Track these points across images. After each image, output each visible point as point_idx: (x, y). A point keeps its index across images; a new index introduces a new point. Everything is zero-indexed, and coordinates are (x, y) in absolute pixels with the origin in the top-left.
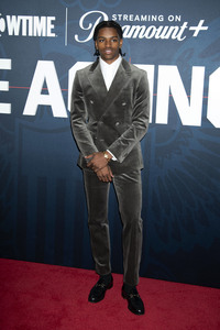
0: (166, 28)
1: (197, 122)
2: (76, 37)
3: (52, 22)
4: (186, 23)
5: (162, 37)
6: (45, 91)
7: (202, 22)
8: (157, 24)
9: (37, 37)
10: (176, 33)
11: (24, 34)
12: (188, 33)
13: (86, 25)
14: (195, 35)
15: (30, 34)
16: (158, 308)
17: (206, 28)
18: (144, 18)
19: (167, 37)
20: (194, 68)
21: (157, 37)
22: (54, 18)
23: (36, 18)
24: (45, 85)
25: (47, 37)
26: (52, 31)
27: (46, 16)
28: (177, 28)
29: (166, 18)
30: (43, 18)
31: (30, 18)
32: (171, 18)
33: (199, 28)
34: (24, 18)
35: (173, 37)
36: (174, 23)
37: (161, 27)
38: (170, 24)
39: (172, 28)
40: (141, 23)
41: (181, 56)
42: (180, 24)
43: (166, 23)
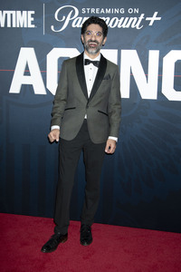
0: (127, 19)
1: (154, 96)
2: (52, 27)
3: (32, 15)
4: (143, 15)
5: (124, 26)
6: (27, 73)
7: (156, 13)
8: (119, 16)
9: (20, 28)
10: (135, 23)
11: (9, 25)
12: (145, 23)
13: (60, 17)
14: (151, 24)
15: (14, 26)
16: (125, 251)
17: (159, 19)
19: (128, 26)
20: (150, 51)
21: (119, 26)
22: (33, 12)
23: (19, 12)
24: (27, 68)
25: (28, 28)
26: (32, 23)
27: (27, 10)
28: (136, 19)
29: (126, 11)
30: (24, 12)
31: (13, 12)
32: (130, 11)
33: (154, 18)
34: (9, 13)
35: (133, 26)
37: (122, 18)
38: (130, 16)
39: (131, 19)
40: (106, 15)
41: (140, 42)
42: (138, 16)
43: (127, 15)
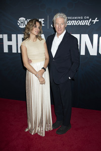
1: (96, 54)
5: (82, 24)
8: (80, 20)
10: (87, 23)
12: (91, 23)
17: (98, 21)
18: (76, 18)
19: (84, 24)
20: (94, 35)
21: (80, 24)
22: (44, 19)
26: (43, 24)
27: (41, 18)
29: (83, 18)
32: (85, 18)
36: (87, 19)
38: (85, 20)
40: (74, 20)
41: (89, 31)
42: (89, 20)
43: (84, 19)
